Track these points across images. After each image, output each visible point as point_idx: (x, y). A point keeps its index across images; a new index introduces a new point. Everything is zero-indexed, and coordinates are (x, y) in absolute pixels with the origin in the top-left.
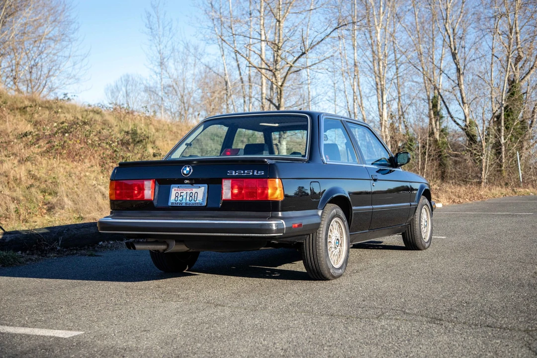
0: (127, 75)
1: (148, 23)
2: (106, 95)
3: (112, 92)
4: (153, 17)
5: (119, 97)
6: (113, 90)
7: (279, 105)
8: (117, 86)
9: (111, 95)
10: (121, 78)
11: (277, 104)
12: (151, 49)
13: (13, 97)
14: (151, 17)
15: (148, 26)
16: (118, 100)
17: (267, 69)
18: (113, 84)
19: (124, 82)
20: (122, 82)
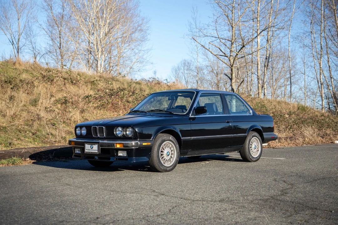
0: (185, 60)
1: (190, 29)
2: (172, 72)
3: (176, 71)
4: (193, 24)
5: (180, 73)
6: (176, 69)
7: (232, 78)
8: (178, 67)
9: (175, 72)
10: (181, 62)
11: (231, 78)
12: (191, 44)
13: (89, 76)
14: (192, 25)
15: (190, 30)
16: (179, 75)
17: (225, 56)
18: (176, 66)
19: (182, 65)
20: (181, 64)
